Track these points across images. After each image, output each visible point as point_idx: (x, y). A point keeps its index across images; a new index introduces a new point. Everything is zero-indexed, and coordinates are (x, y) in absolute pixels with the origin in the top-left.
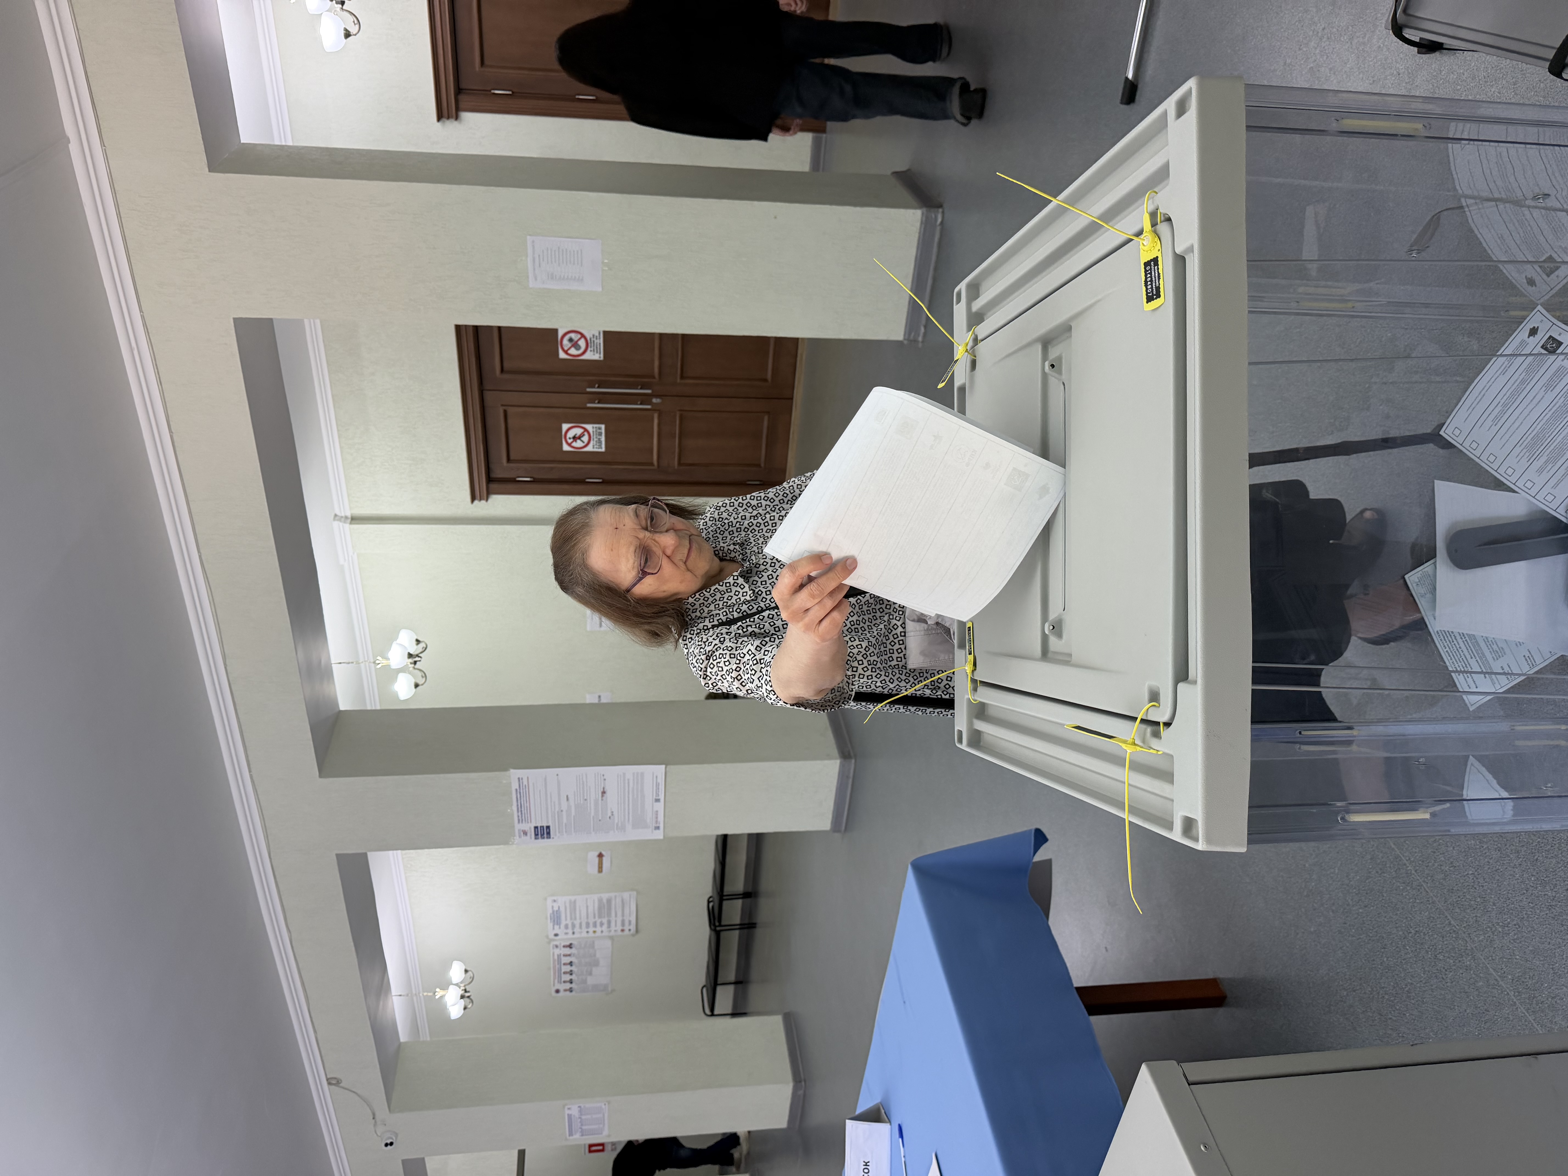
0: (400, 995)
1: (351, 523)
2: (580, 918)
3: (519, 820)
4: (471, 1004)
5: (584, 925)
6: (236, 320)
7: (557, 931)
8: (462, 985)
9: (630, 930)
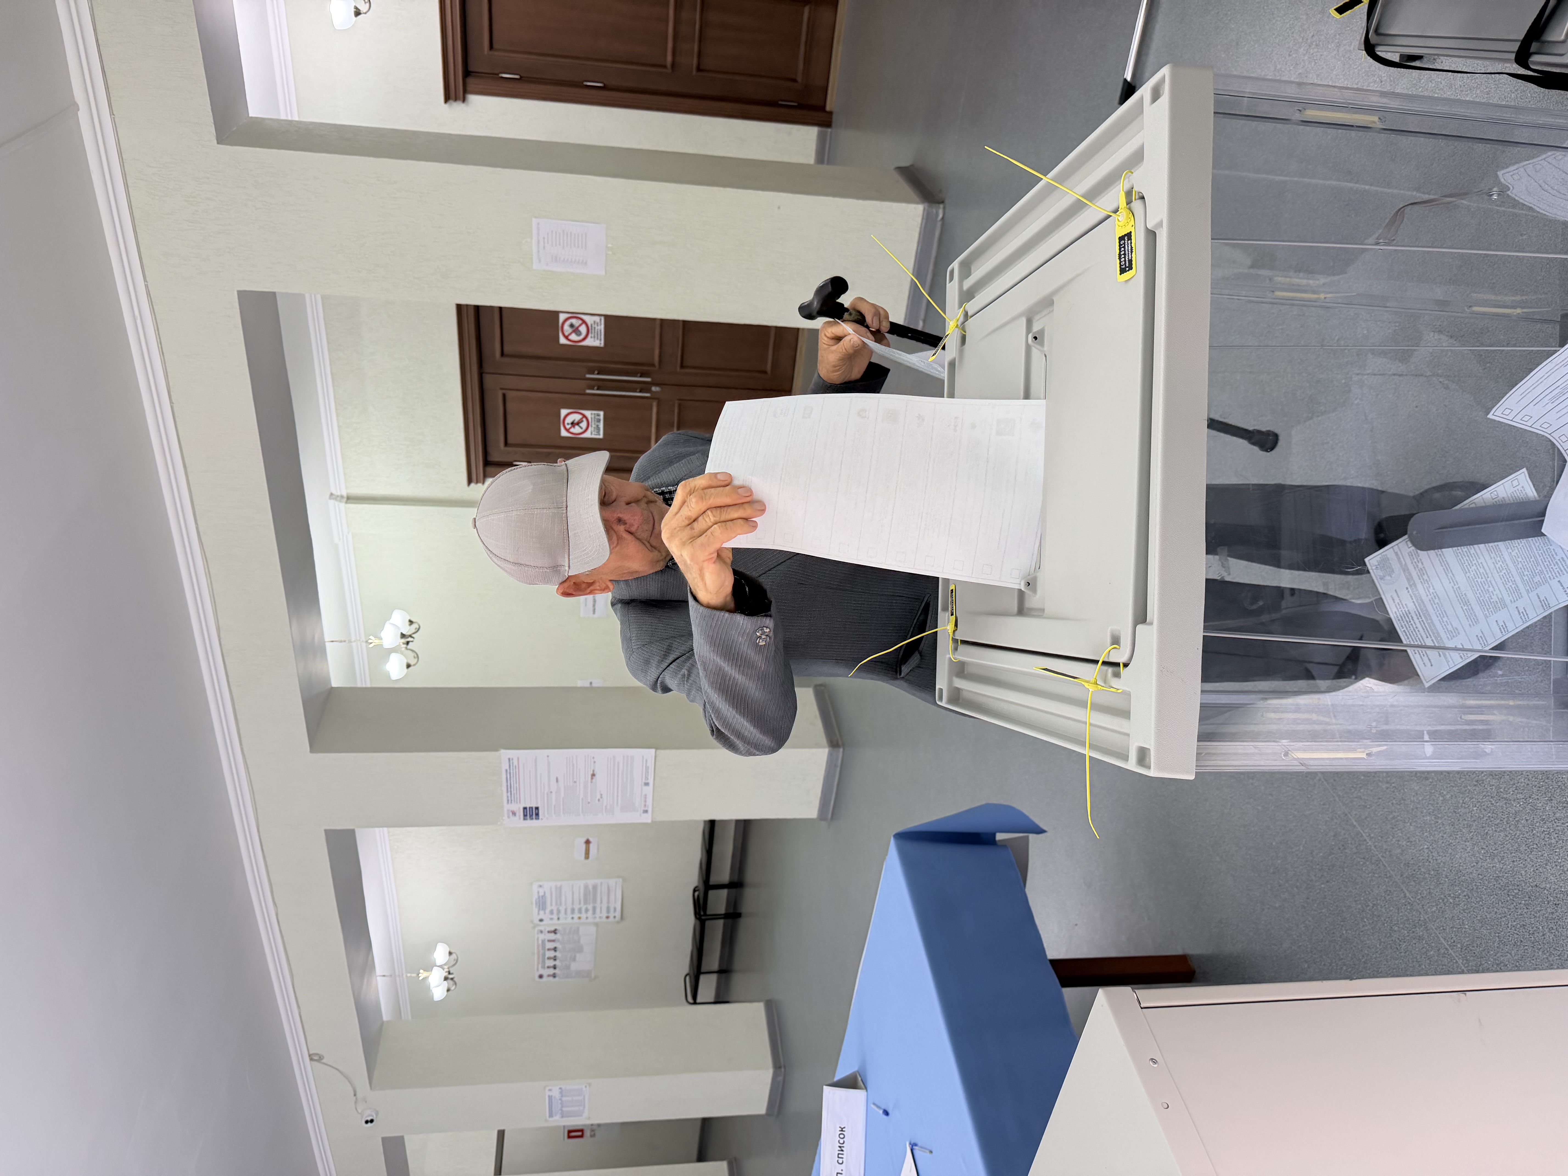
0: (384, 976)
1: (346, 503)
2: (566, 904)
3: (508, 800)
4: (454, 987)
5: (569, 911)
6: (240, 293)
7: (542, 916)
8: (446, 967)
9: (615, 917)
